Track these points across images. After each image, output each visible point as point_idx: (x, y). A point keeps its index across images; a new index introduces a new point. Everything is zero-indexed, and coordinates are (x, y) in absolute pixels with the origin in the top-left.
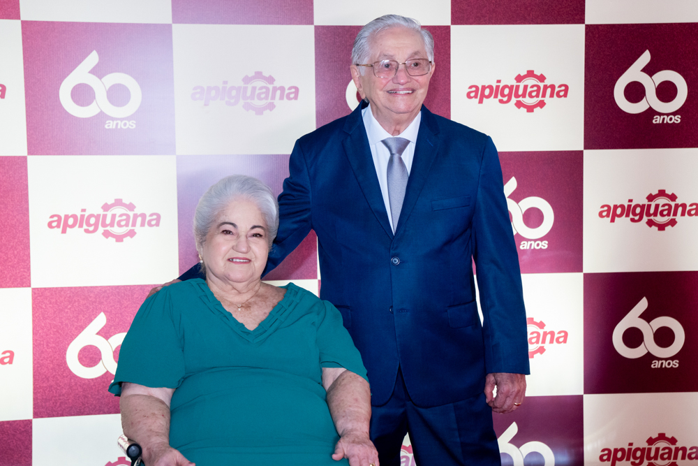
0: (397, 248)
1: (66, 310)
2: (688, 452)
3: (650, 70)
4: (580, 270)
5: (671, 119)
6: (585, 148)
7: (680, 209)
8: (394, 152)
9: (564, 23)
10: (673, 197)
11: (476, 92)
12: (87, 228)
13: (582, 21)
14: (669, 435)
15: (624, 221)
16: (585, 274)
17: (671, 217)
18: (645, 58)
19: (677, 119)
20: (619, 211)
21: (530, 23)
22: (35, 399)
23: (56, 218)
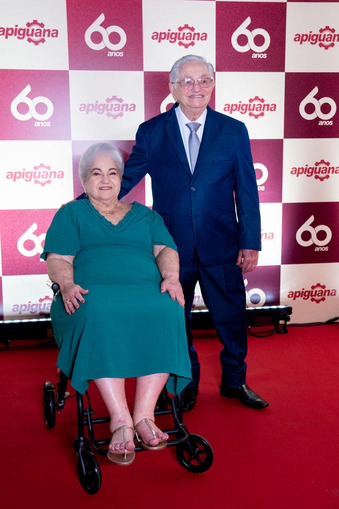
0: (194, 182)
1: (17, 221)
2: (331, 292)
3: (318, 97)
4: (281, 201)
5: (328, 123)
6: (284, 138)
7: (331, 170)
8: (192, 130)
9: (274, 72)
10: (328, 164)
11: (229, 107)
12: (26, 178)
13: (283, 70)
14: (322, 284)
15: (303, 176)
16: (283, 204)
17: (327, 174)
18: (315, 91)
19: (331, 123)
20: (301, 171)
21: (256, 71)
22: (3, 266)
23: (10, 174)
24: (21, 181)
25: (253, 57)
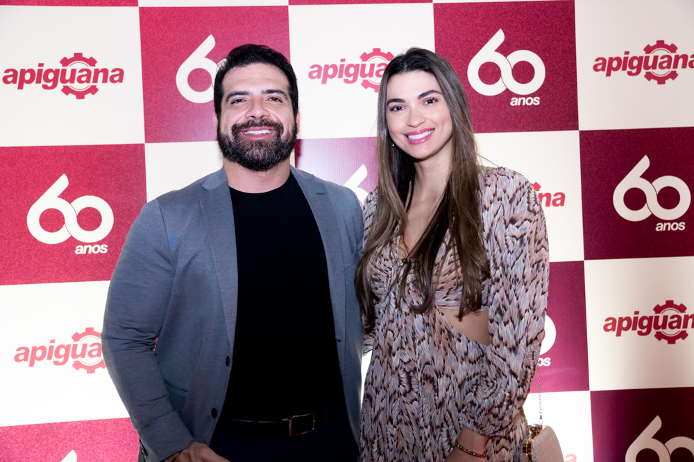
1: (34, 449)
3: (650, 176)
4: (584, 385)
5: (675, 226)
6: (586, 259)
7: (690, 321)
9: (557, 130)
10: (682, 308)
12: (56, 359)
13: (575, 127)
15: (630, 335)
16: (591, 392)
17: (681, 329)
18: (644, 164)
19: (681, 226)
20: (625, 324)
21: (521, 131)
23: (23, 351)
24: (45, 365)
25: (512, 104)
